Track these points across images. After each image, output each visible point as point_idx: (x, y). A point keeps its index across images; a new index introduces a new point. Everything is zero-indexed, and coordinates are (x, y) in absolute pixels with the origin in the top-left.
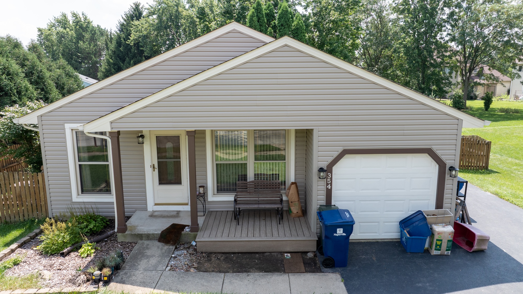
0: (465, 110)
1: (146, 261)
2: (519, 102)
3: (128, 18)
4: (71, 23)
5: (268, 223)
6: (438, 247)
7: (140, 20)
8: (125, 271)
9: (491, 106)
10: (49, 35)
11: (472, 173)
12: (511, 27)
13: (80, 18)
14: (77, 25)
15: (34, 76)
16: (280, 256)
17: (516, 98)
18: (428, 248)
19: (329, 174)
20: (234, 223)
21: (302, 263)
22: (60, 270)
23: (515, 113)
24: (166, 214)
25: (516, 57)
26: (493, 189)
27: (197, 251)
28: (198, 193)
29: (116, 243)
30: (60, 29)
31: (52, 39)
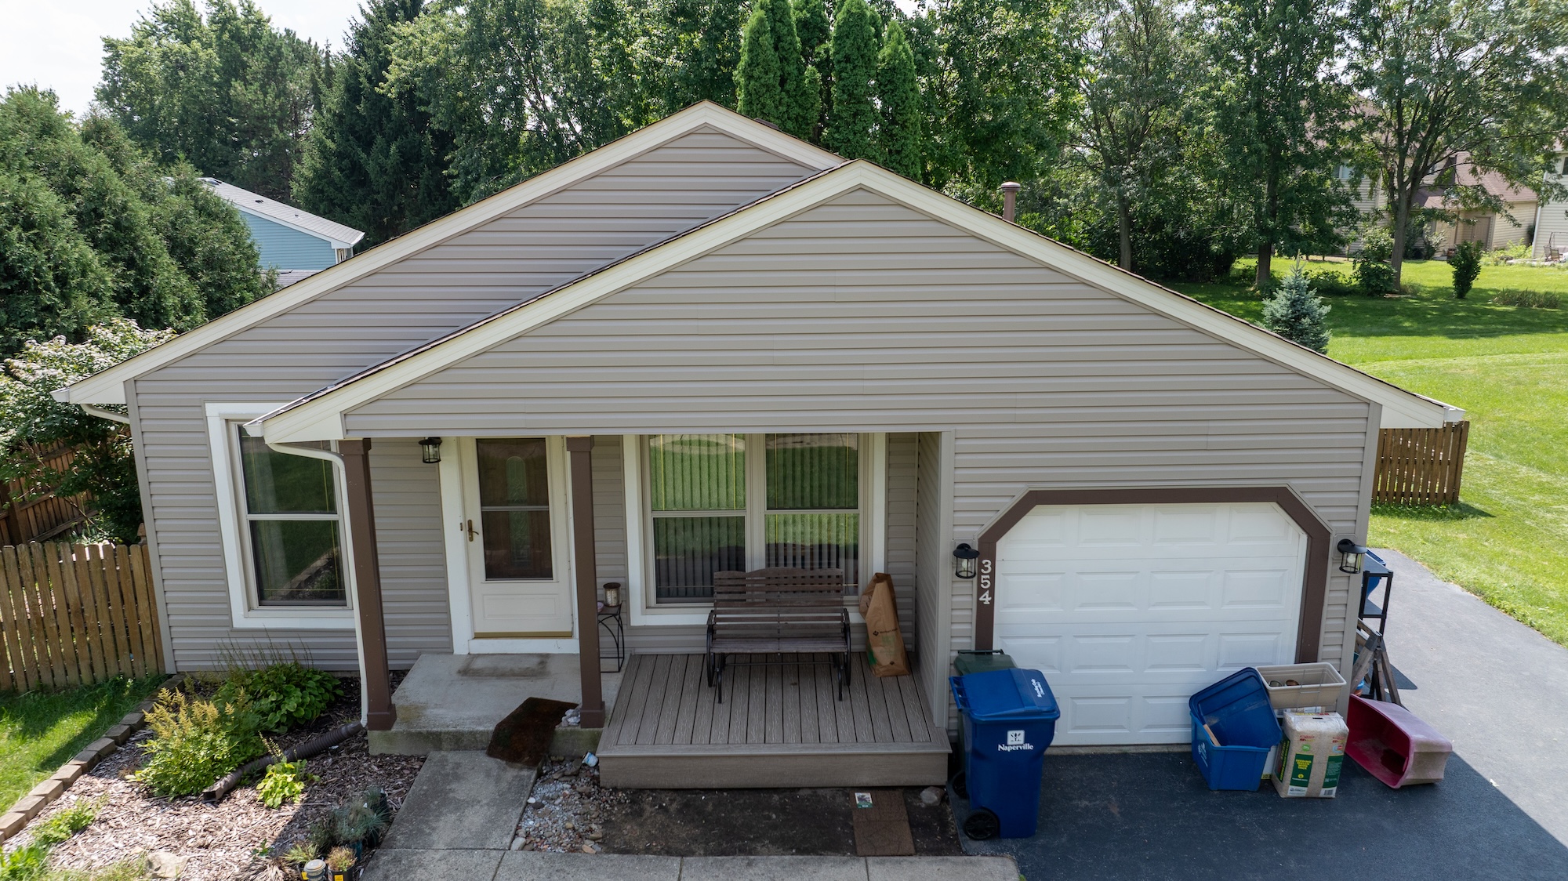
0: (1397, 296)
1: (454, 817)
2: (1559, 268)
3: (381, 12)
4: (205, 22)
5: (808, 696)
6: (1301, 776)
7: (416, 19)
8: (393, 852)
9: (1476, 284)
10: (141, 60)
11: (1409, 515)
12: (1547, 44)
13: (231, 8)
14: (223, 30)
15: (104, 222)
16: (842, 799)
17: (1553, 255)
18: (1271, 776)
19: (987, 563)
20: (708, 696)
21: (906, 825)
22: (207, 847)
23: (1548, 307)
24: (506, 665)
25: (1556, 135)
26: (1470, 572)
27: (601, 785)
28: (600, 605)
29: (365, 758)
30: (173, 43)
31: (148, 74)
